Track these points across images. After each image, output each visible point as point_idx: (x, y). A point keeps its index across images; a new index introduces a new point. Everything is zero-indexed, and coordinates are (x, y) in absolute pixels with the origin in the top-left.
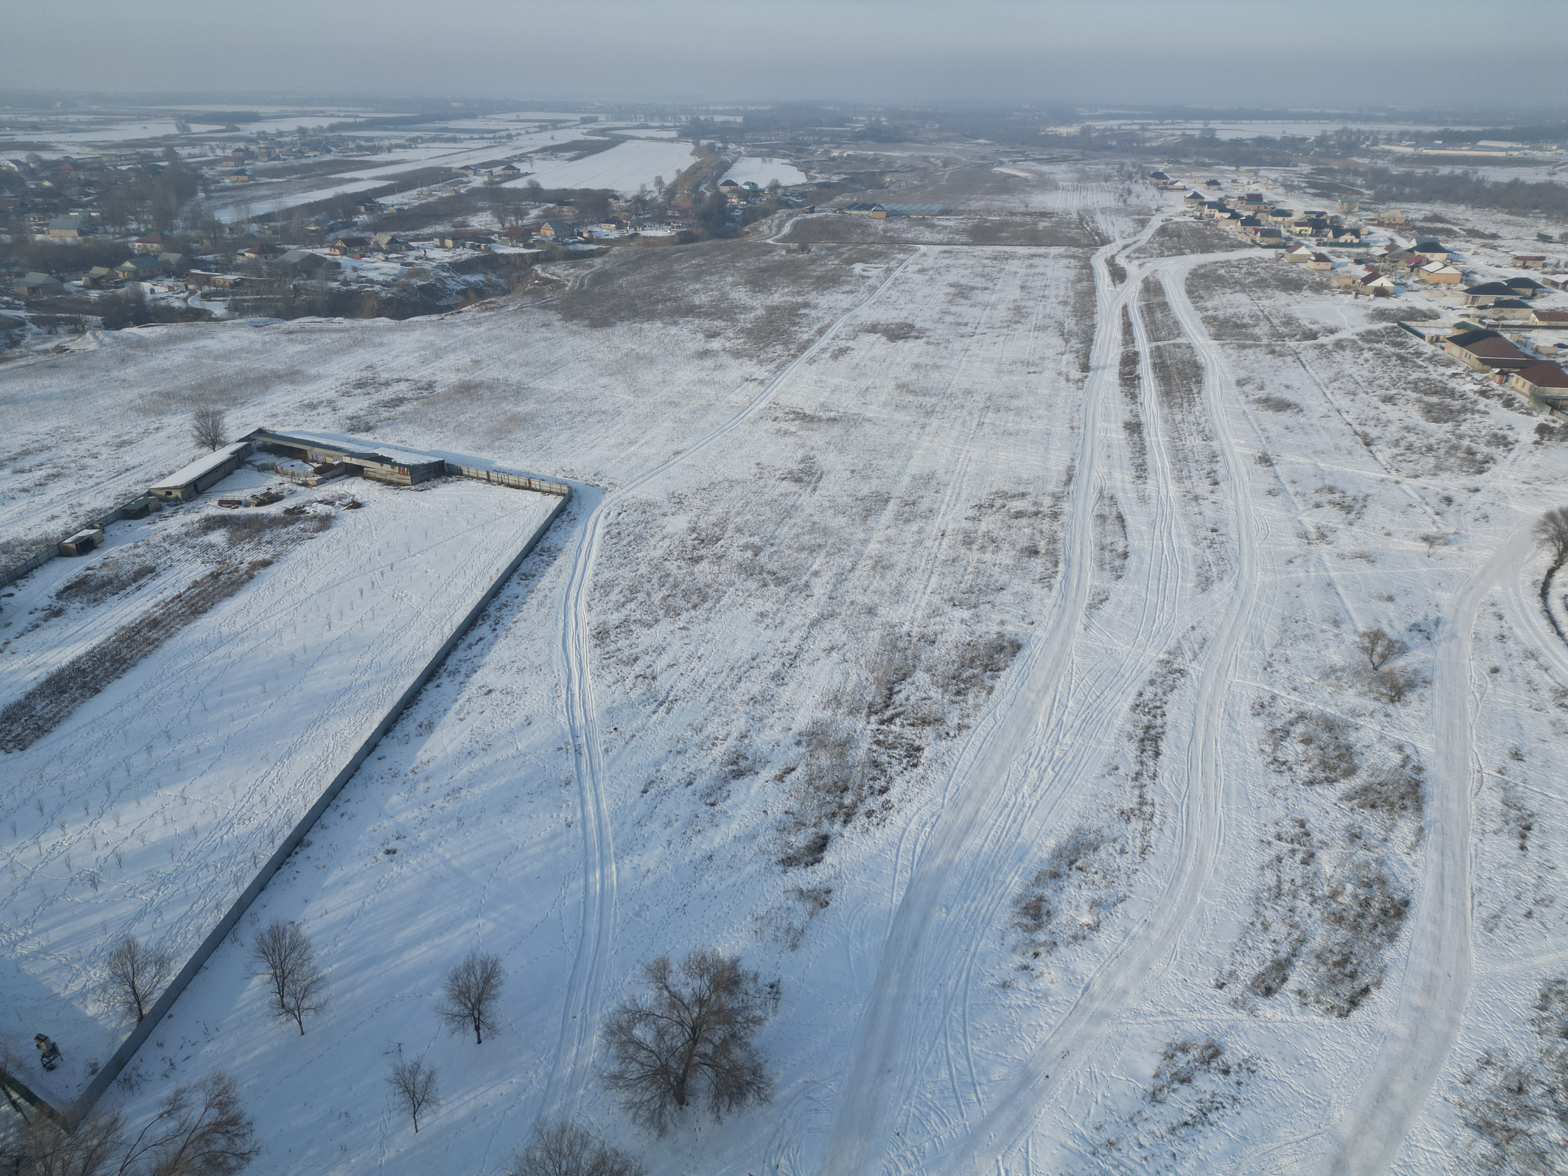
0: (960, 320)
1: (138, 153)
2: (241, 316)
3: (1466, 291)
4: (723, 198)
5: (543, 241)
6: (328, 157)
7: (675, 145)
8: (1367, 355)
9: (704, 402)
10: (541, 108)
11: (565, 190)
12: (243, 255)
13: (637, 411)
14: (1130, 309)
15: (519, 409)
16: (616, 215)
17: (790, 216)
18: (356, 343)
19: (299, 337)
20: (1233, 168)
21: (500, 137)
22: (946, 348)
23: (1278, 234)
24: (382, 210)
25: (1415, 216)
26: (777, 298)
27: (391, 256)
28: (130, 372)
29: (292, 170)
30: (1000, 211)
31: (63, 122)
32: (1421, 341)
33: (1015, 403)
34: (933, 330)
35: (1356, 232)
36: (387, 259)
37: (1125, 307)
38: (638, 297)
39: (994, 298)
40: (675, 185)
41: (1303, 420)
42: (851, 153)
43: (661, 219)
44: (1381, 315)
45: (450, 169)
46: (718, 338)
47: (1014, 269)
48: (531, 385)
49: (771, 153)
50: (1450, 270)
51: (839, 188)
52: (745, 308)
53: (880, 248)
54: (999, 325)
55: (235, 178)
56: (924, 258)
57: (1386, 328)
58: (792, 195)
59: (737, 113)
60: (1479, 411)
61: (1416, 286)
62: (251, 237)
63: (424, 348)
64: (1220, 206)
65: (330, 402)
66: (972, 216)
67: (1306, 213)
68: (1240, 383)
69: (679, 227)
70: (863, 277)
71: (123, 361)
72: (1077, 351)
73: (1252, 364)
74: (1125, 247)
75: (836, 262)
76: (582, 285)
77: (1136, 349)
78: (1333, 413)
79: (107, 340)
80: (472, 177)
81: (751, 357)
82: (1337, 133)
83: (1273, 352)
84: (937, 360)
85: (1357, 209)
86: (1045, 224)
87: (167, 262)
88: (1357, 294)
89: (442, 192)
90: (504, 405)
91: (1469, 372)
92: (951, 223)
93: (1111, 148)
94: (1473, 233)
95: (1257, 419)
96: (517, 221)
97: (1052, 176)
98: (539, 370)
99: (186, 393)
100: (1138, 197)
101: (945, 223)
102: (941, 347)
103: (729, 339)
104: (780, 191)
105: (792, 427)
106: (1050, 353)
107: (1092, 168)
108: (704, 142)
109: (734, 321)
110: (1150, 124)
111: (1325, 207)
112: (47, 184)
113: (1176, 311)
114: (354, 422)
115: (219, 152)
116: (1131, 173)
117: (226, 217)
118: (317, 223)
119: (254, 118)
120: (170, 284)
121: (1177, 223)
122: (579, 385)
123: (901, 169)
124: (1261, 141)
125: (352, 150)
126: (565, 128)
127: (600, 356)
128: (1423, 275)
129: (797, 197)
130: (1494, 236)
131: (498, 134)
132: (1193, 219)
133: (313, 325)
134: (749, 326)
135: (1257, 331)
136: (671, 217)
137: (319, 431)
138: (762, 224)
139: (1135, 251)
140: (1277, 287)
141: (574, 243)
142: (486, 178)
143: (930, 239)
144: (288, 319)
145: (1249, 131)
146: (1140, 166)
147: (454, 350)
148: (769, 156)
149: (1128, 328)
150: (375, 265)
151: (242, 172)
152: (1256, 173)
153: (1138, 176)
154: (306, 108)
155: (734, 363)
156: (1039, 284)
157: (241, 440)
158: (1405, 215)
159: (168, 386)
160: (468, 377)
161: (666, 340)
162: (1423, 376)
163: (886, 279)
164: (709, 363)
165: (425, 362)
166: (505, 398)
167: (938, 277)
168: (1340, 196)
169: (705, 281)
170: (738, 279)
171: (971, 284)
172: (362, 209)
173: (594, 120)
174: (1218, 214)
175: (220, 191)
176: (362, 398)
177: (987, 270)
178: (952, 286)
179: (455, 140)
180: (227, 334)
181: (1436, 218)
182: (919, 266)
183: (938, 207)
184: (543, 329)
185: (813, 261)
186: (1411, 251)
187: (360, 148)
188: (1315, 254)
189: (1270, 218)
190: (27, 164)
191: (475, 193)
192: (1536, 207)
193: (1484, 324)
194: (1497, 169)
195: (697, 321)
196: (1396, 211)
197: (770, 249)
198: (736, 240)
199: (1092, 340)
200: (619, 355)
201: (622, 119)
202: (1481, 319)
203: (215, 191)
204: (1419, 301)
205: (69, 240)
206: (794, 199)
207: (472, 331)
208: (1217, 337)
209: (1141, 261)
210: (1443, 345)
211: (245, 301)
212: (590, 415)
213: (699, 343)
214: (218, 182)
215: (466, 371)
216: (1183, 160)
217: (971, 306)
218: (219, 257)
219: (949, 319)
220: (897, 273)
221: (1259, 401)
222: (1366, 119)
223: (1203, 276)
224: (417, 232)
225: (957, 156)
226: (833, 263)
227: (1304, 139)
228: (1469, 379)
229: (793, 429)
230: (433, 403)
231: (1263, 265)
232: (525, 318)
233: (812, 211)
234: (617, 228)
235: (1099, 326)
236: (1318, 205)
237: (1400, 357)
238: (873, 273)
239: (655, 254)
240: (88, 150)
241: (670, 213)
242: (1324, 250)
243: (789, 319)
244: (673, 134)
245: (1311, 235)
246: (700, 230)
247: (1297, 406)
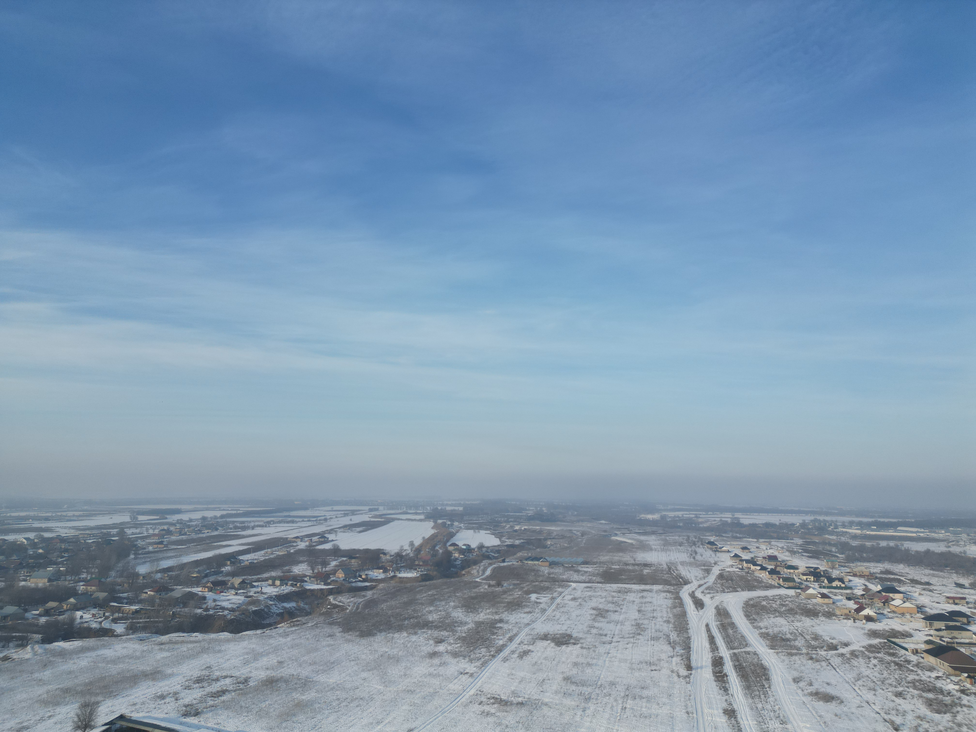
0: (601, 632)
1: (102, 533)
2: (133, 633)
3: (923, 619)
4: (449, 554)
5: (337, 581)
6: (216, 533)
7: (423, 523)
8: (875, 661)
9: (431, 690)
10: (346, 503)
11: (354, 550)
12: (146, 593)
13: (385, 697)
14: (711, 626)
15: (304, 697)
16: (384, 564)
17: (490, 564)
18: (204, 650)
19: (167, 647)
20: (755, 540)
21: (320, 520)
22: (594, 651)
23: (793, 580)
24: (240, 563)
25: (875, 571)
26: (483, 616)
27: (239, 592)
28: (47, 674)
29: (192, 541)
30: (619, 562)
31: (64, 516)
32: (907, 652)
33: (645, 693)
34: (585, 638)
35: (841, 580)
36: (236, 594)
37: (707, 625)
38: (393, 616)
39: (621, 618)
40: (421, 546)
41: (845, 709)
42: (526, 527)
43: (411, 566)
44: (874, 634)
45: (287, 538)
46: (443, 644)
47: (632, 599)
48: (314, 679)
49: (479, 527)
50: (907, 605)
51: (520, 547)
52: (461, 623)
53: (547, 584)
54: (627, 636)
55: (155, 546)
56: (574, 591)
57: (880, 643)
58: (492, 551)
59: (460, 505)
60: (965, 705)
61: (890, 615)
62: (155, 582)
63: (247, 653)
64: (753, 562)
65: (176, 693)
66: (602, 565)
67: (807, 567)
68: (796, 680)
69: (422, 571)
70: (537, 603)
71: (45, 666)
72: (682, 656)
73: (800, 667)
74: (700, 586)
75: (519, 593)
76: (357, 608)
77: (721, 655)
78: (864, 704)
79: (40, 651)
80: (299, 543)
81: (464, 657)
82: (812, 521)
83: (811, 659)
84: (589, 660)
85: (837, 566)
86: (648, 571)
87: (97, 598)
88: (854, 620)
89: (280, 552)
90: (294, 694)
91: (948, 676)
92: (590, 570)
93: (679, 527)
94: (914, 582)
95: (814, 708)
96: (322, 568)
97: (647, 543)
98: (322, 668)
99: (79, 689)
100: (702, 555)
101: (586, 569)
102: (591, 651)
103: (450, 644)
104: (484, 550)
105: (492, 709)
106: (664, 656)
107: (670, 538)
108: (440, 521)
109: (454, 631)
110: (700, 514)
111: (818, 564)
112: (41, 551)
113: (741, 629)
114: (188, 709)
115: (151, 532)
116: (694, 542)
117: (142, 570)
118: (198, 572)
119: (179, 512)
120: (94, 613)
121: (728, 572)
122: (347, 678)
123: (556, 537)
124: (767, 525)
125: (231, 529)
126: (359, 514)
127: (364, 657)
128: (894, 609)
129: (495, 553)
130: (928, 584)
131: (319, 518)
132: (738, 570)
133: (178, 639)
134: (464, 635)
135: (797, 643)
136: (418, 565)
137: (162, 716)
138: (473, 569)
139: (707, 589)
140: (802, 614)
141: (356, 582)
142: (307, 543)
143: (577, 579)
144: (163, 634)
145: (760, 519)
146: (699, 538)
147: (268, 654)
148: (478, 529)
149: (712, 640)
150: (228, 598)
151: (161, 543)
152: (770, 543)
153: (700, 543)
154: (209, 506)
155: (453, 661)
156: (650, 609)
157: (106, 724)
158: (868, 570)
159: (68, 684)
160: (274, 674)
161: (409, 645)
162: (917, 678)
163: (551, 604)
164: (436, 661)
165: (246, 663)
166: (296, 689)
167: (584, 603)
168: (825, 558)
169: (436, 605)
170: (457, 604)
171: (606, 608)
172: (229, 563)
173: (377, 510)
174: (753, 567)
175: (145, 554)
176: (197, 690)
177: (615, 599)
178: (594, 609)
179: (293, 522)
180: (120, 646)
181: (888, 572)
182: (572, 596)
183: (580, 559)
184: (329, 639)
185: (505, 592)
186: (879, 592)
187: (236, 527)
188: (821, 594)
189: (785, 570)
190: (34, 540)
191: (300, 552)
192: (947, 567)
193: (944, 641)
194: (914, 543)
195: (430, 632)
196: (862, 567)
197: (477, 585)
198: (457, 579)
199: (690, 648)
200: (376, 656)
201: (393, 509)
202: (941, 637)
203: (142, 554)
204: (895, 624)
205: (40, 585)
206: (493, 554)
207: (282, 640)
208: (772, 647)
209: (711, 595)
210: (922, 655)
211: (139, 623)
212: (352, 701)
213: (430, 647)
214: (145, 549)
215: (273, 669)
216: (724, 535)
217: (608, 623)
218: (130, 594)
219: (594, 631)
220: (558, 600)
221: (811, 694)
222: (827, 514)
223: (753, 606)
224: (259, 576)
225: (589, 530)
226: (517, 594)
227: (793, 525)
228: (948, 680)
229: (493, 711)
230: (246, 694)
231: (789, 599)
232: (318, 631)
233: (504, 561)
234: (383, 572)
235: (692, 638)
236: (813, 563)
237: (896, 664)
238: (543, 600)
239: (406, 588)
240: (72, 531)
241: (417, 563)
242: (825, 591)
243: (490, 630)
244: (422, 517)
245: (814, 581)
246: (435, 573)
247: (838, 698)
